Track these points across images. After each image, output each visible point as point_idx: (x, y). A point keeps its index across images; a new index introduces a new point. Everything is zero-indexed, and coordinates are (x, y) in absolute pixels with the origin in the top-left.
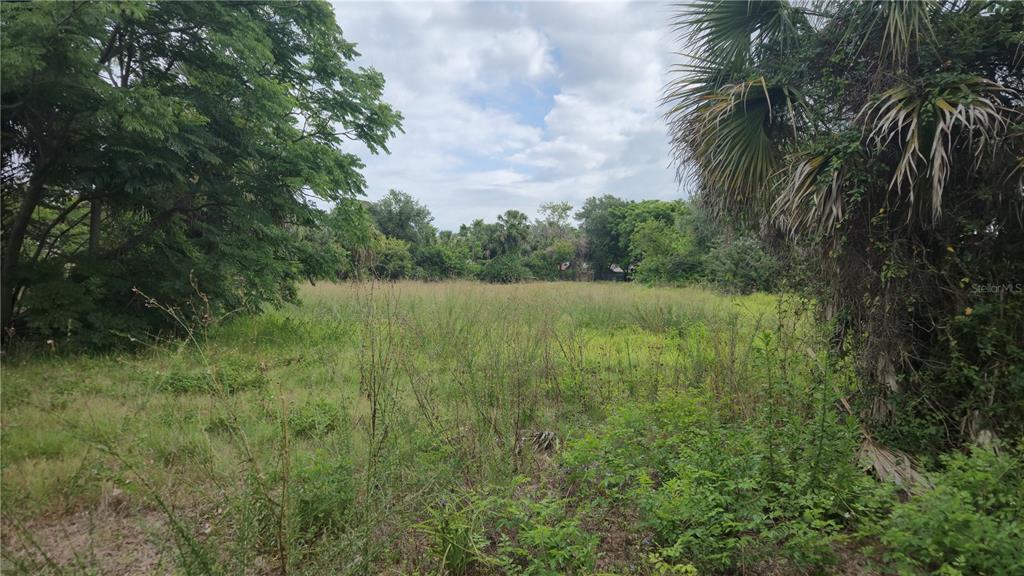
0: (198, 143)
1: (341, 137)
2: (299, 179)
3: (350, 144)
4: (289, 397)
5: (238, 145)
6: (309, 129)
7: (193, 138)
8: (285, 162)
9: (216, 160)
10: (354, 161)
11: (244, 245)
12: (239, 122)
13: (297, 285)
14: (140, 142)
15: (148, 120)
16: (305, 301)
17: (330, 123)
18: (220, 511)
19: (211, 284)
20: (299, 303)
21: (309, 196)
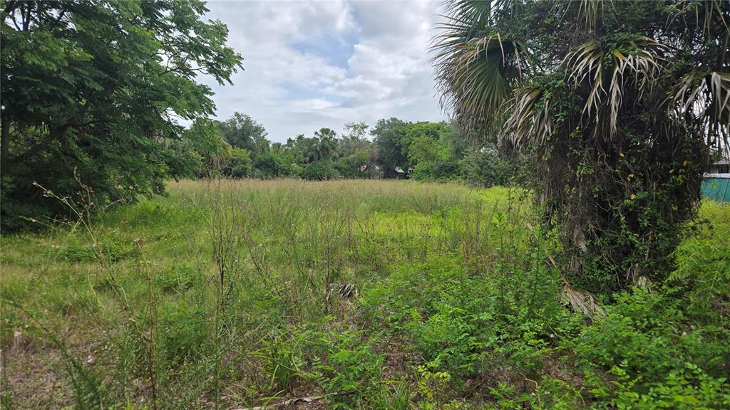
0: (84, 75)
1: (196, 72)
2: (163, 103)
3: (202, 77)
4: (158, 264)
5: (116, 77)
6: (171, 66)
7: (80, 70)
8: (153, 90)
9: (99, 88)
10: (206, 90)
11: (123, 152)
12: (117, 59)
13: (165, 182)
14: (37, 72)
15: (44, 56)
16: (172, 194)
17: (188, 61)
18: (106, 347)
19: (97, 183)
20: (167, 195)
21: (171, 116)
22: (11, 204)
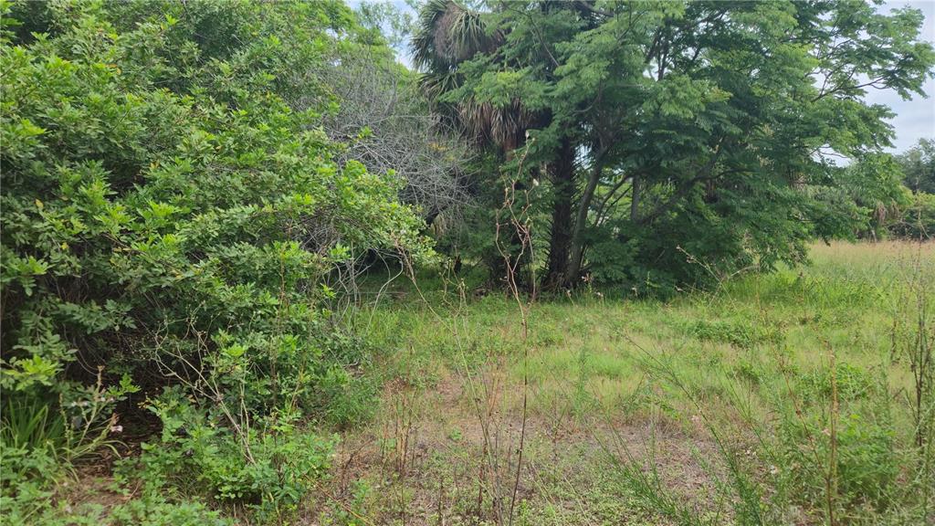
0: (721, 117)
1: (865, 88)
2: (816, 139)
5: (757, 114)
6: (828, 87)
7: (718, 113)
8: (803, 123)
9: (736, 130)
10: (882, 111)
11: (758, 207)
12: (757, 91)
13: (807, 245)
15: (682, 104)
16: (816, 262)
17: (854, 76)
20: (809, 263)
21: (826, 154)
22: (639, 268)
